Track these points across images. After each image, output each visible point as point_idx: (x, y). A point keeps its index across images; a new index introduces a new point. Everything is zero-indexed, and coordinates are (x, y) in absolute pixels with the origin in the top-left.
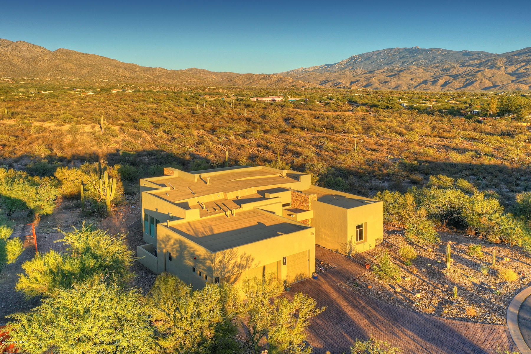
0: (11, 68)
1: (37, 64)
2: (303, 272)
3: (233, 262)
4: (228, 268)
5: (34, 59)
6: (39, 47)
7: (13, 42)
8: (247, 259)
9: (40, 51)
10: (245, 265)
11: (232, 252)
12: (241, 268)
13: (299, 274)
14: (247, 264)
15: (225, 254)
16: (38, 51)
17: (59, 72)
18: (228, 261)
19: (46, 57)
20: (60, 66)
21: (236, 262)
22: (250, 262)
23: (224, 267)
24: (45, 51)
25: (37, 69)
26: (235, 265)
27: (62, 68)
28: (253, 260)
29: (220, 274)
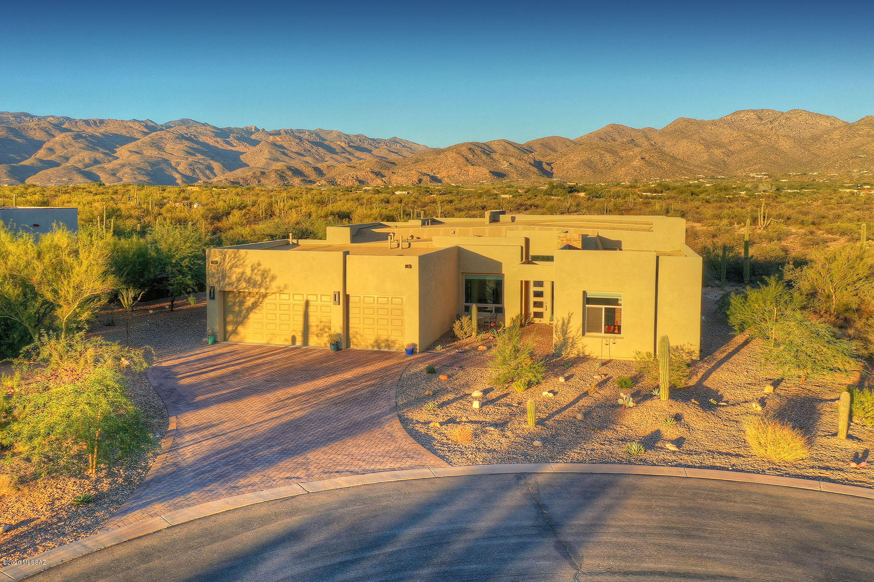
0: (773, 157)
1: (819, 148)
2: (393, 338)
3: (239, 270)
4: (230, 277)
5: (815, 139)
6: (828, 117)
7: (783, 113)
8: (263, 274)
9: (829, 125)
10: (258, 283)
11: (238, 255)
12: (251, 286)
13: (384, 337)
14: (262, 281)
15: (225, 255)
16: (825, 124)
17: (857, 160)
18: (231, 268)
19: (836, 135)
20: (861, 149)
21: (243, 273)
22: (268, 280)
23: (224, 277)
24: (838, 124)
25: (818, 156)
26: (241, 277)
27: (864, 153)
28: (273, 278)
29: (217, 282)
